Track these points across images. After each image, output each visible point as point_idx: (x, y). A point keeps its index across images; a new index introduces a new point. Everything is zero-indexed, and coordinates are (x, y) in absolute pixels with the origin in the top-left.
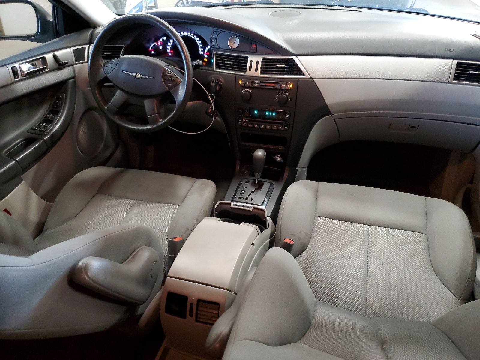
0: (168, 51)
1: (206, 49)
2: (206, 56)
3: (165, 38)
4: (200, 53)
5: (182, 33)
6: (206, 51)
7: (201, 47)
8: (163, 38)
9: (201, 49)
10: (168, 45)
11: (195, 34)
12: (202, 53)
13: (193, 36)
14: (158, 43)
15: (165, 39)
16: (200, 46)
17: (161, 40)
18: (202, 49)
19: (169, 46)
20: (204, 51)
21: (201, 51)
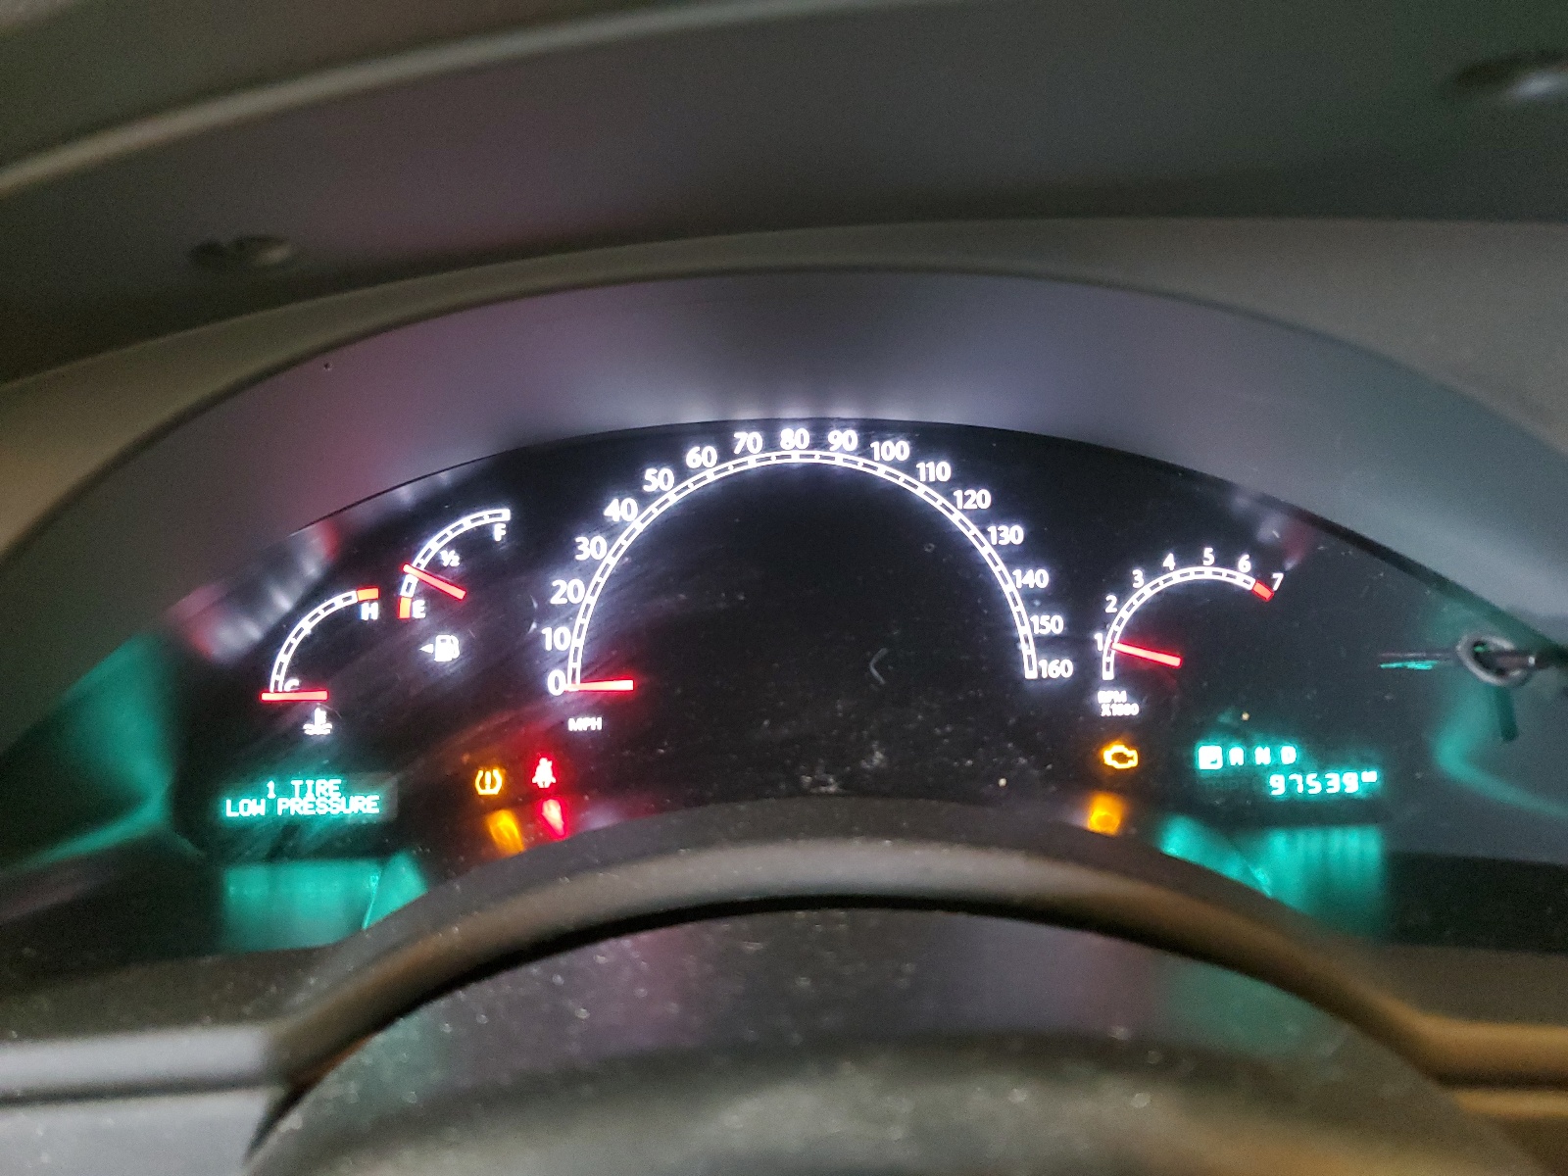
0: (561, 683)
1: (1104, 622)
2: (1115, 703)
3: (497, 520)
4: (1030, 674)
5: (747, 440)
6: (1108, 644)
7: (1030, 596)
8: (467, 523)
9: (1032, 626)
10: (556, 600)
11: (928, 439)
12: (1061, 669)
13: (909, 468)
14: (389, 600)
15: (499, 533)
16: (1018, 583)
17: (438, 547)
18: (1054, 624)
19: (567, 614)
20: (1075, 642)
21: (1048, 645)
